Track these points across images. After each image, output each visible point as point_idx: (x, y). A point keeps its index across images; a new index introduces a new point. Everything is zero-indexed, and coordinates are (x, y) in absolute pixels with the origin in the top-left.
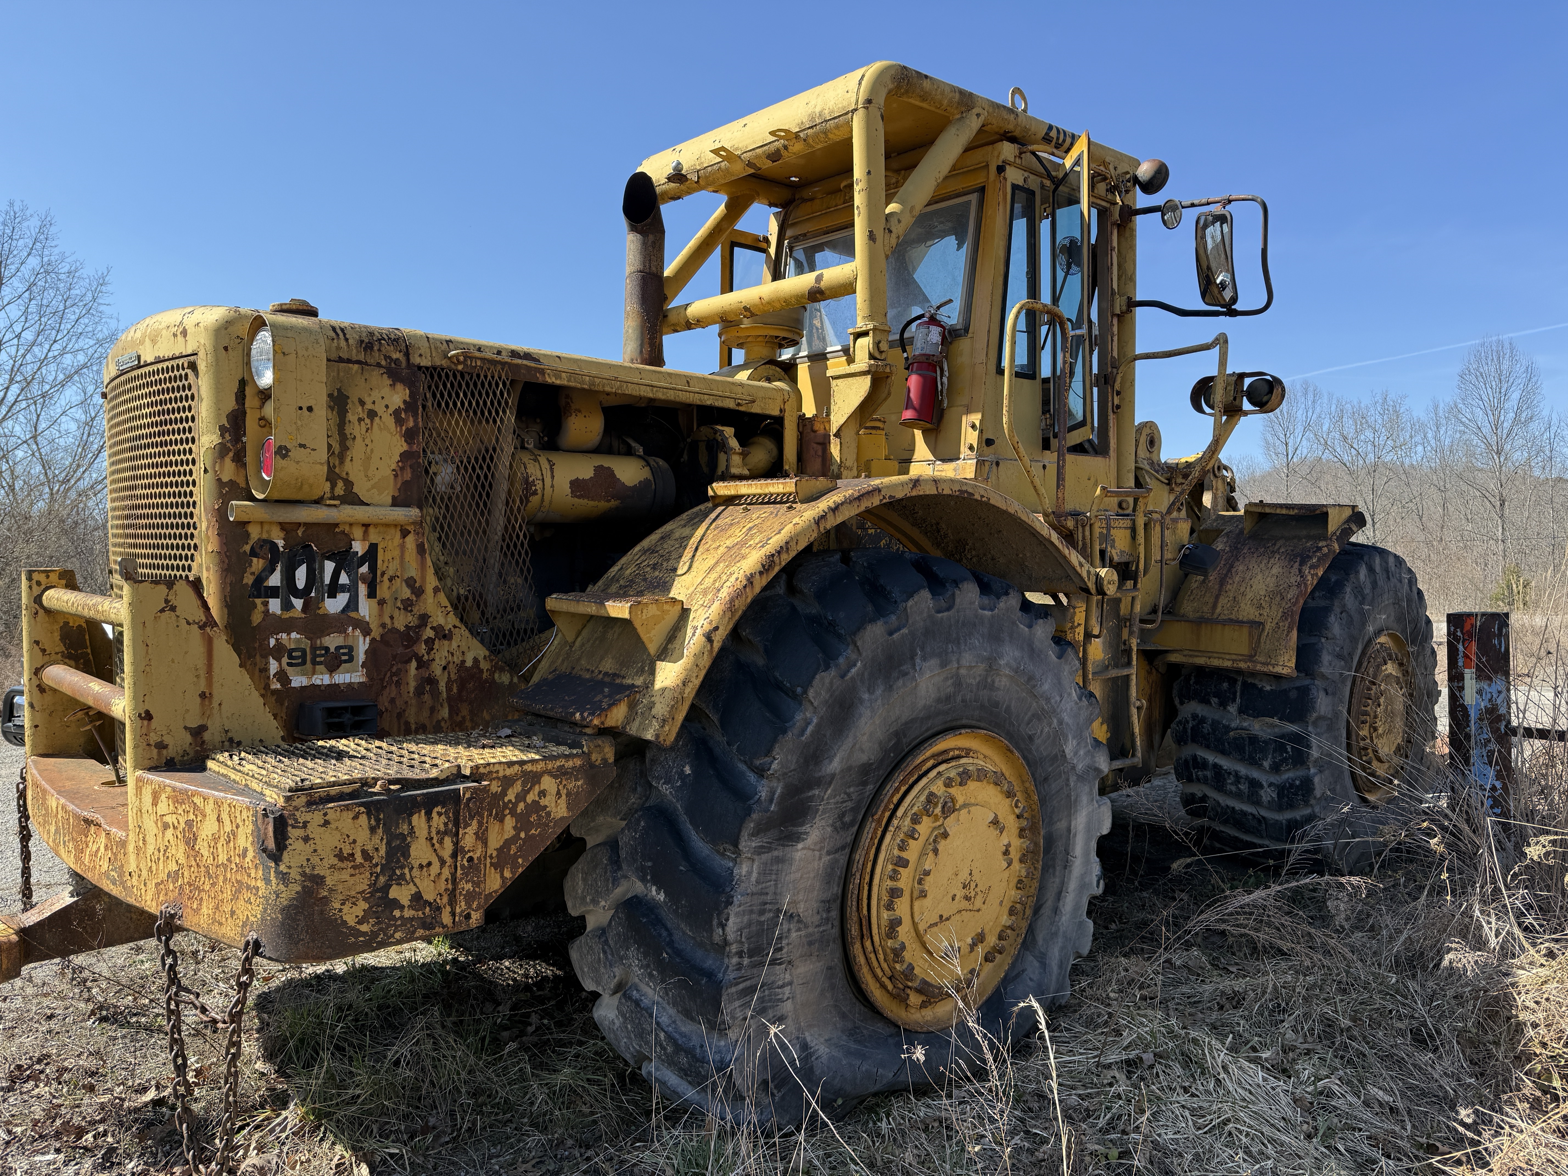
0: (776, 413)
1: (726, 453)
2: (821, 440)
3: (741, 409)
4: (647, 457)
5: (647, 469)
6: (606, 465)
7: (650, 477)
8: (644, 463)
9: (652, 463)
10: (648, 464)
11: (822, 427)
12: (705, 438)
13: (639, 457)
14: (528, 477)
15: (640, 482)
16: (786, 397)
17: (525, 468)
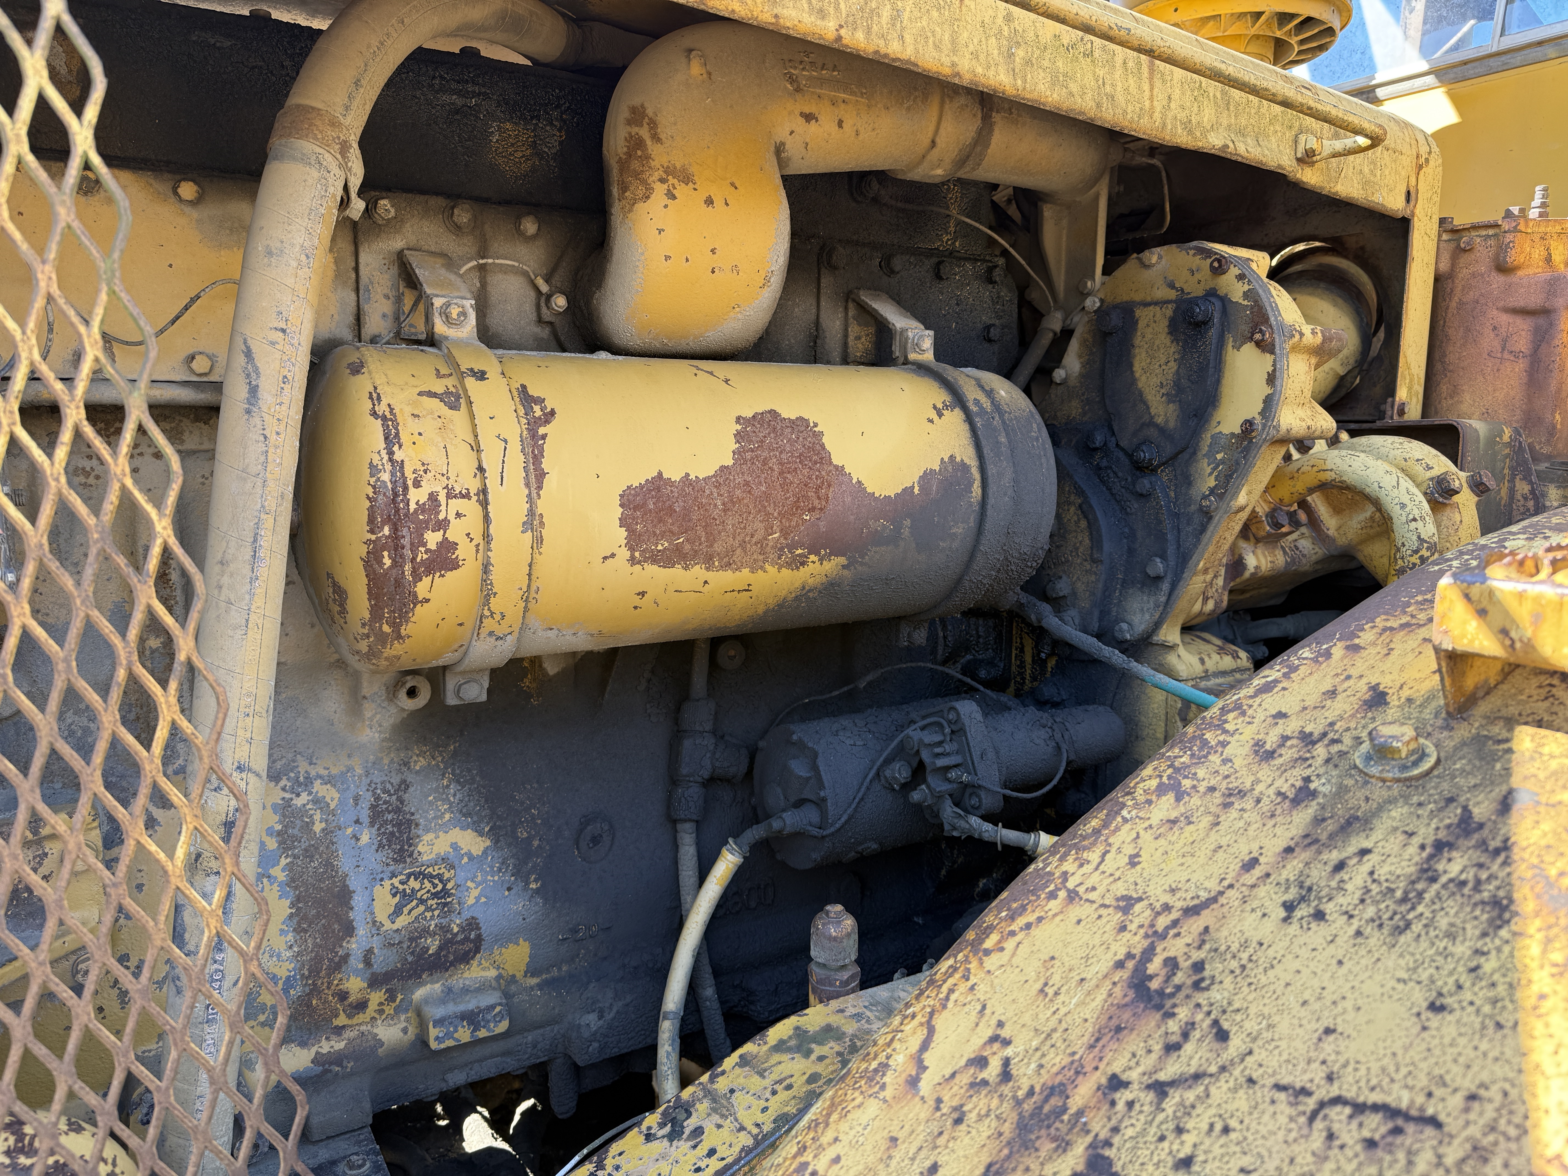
0: (1394, 203)
1: (1267, 347)
2: (1534, 300)
3: (1310, 177)
4: (950, 372)
5: (954, 418)
6: (788, 412)
7: (967, 455)
8: (941, 396)
9: (972, 394)
10: (958, 400)
11: (1538, 254)
12: (1163, 293)
13: (922, 369)
14: (400, 487)
15: (927, 477)
16: (1423, 150)
17: (391, 439)
